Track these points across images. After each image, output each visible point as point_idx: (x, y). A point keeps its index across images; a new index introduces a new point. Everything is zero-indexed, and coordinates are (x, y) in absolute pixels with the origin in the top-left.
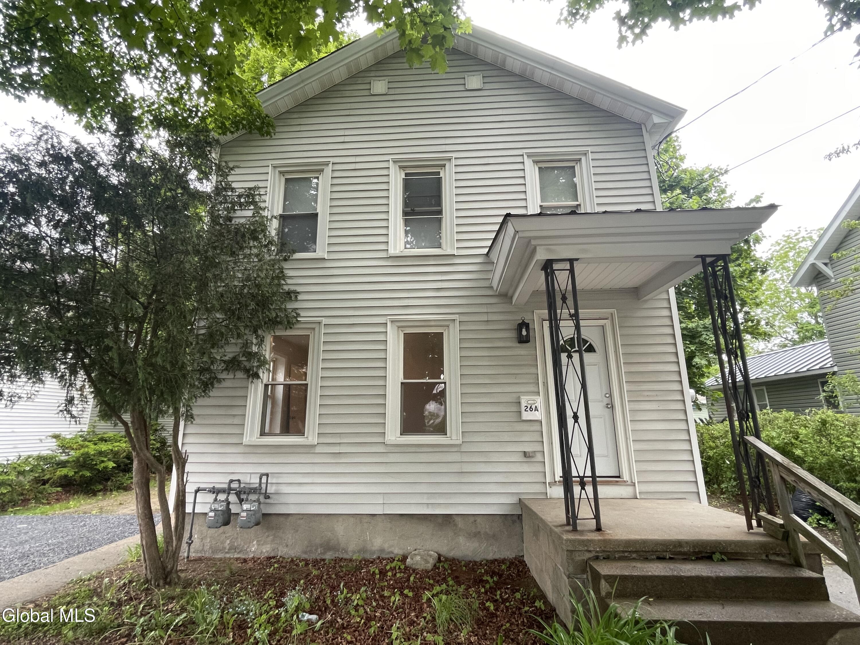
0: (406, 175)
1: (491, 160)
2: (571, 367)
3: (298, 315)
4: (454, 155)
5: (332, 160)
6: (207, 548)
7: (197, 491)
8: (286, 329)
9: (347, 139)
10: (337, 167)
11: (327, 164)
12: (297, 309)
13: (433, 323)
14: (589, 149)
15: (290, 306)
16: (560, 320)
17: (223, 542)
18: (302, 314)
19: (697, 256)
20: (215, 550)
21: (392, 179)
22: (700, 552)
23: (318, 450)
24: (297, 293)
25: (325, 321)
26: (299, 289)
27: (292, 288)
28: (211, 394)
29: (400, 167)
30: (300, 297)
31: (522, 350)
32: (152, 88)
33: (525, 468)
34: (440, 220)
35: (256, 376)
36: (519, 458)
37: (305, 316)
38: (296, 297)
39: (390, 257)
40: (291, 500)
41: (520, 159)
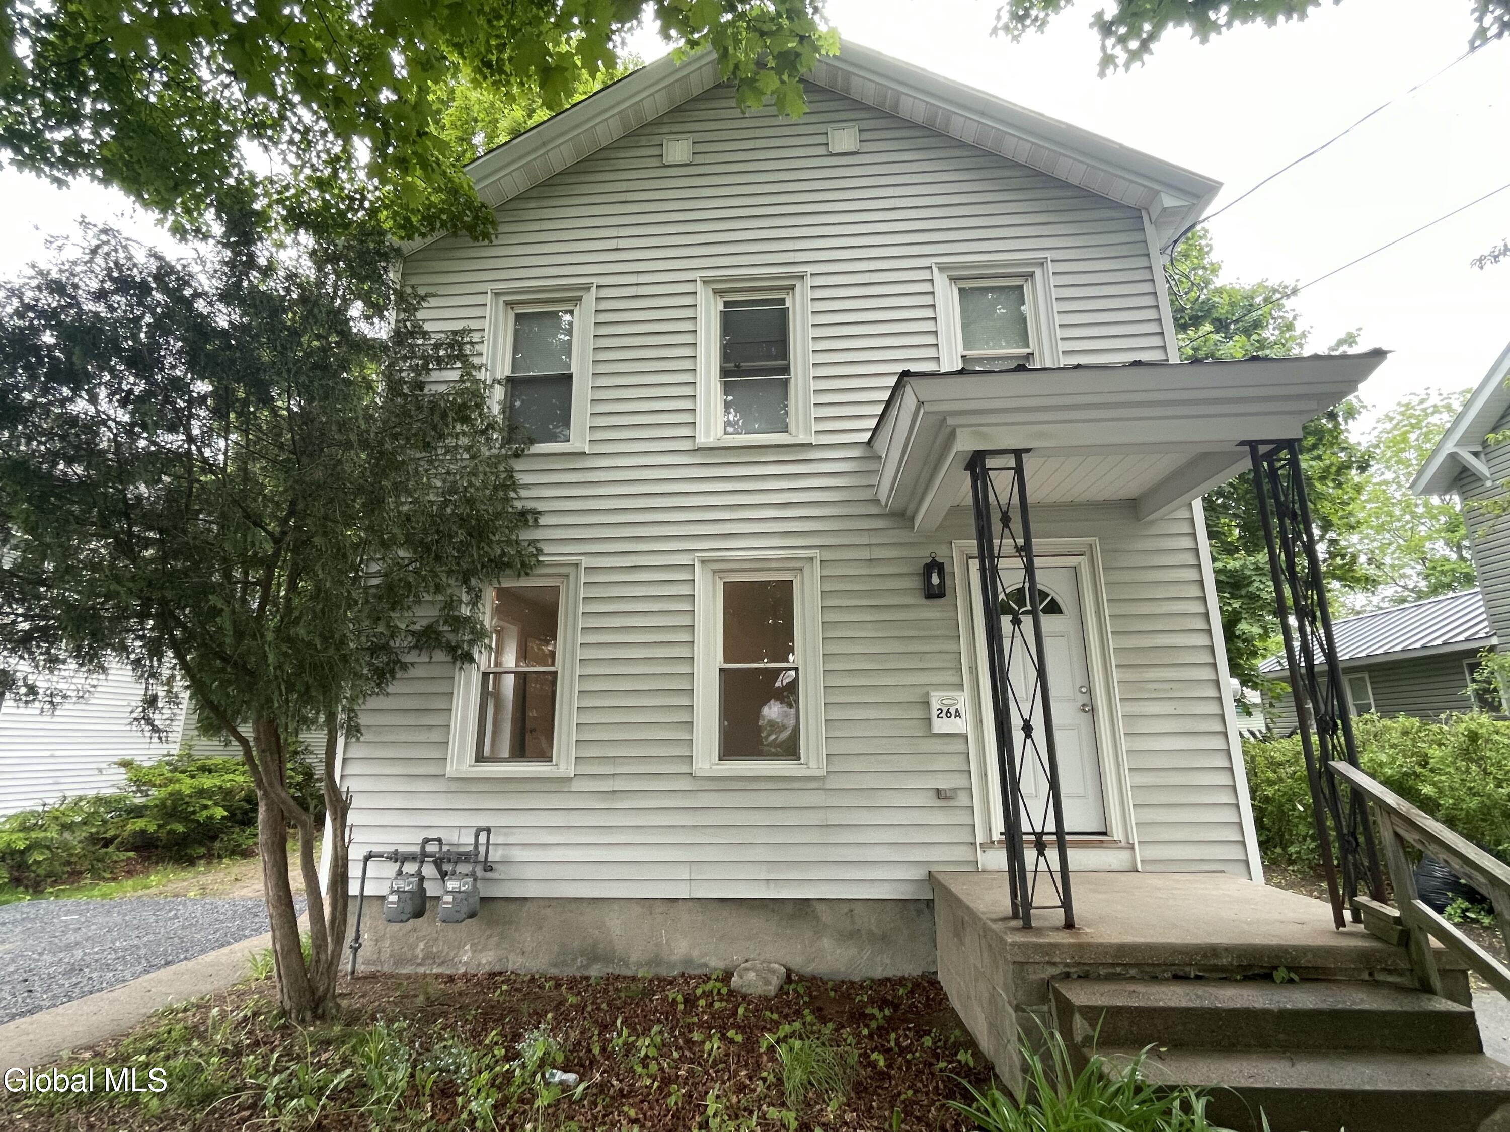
0: (726, 304)
1: (875, 277)
2: (1018, 640)
3: (540, 551)
4: (810, 269)
5: (596, 280)
6: (385, 956)
7: (367, 859)
8: (519, 575)
9: (622, 244)
10: (605, 293)
11: (587, 288)
12: (538, 541)
13: (774, 565)
14: (1049, 255)
15: (526, 535)
16: (998, 557)
17: (413, 947)
18: (547, 549)
19: (1242, 443)
20: (400, 961)
21: (701, 313)
22: (1250, 967)
23: (576, 786)
24: (537, 513)
25: (586, 562)
26: (540, 506)
27: (530, 505)
28: (390, 689)
29: (716, 292)
30: (542, 521)
31: (932, 611)
32: (285, 160)
33: (940, 818)
34: (785, 384)
35: (468, 658)
36: (928, 800)
37: (552, 554)
38: (536, 520)
39: (699, 449)
40: (530, 873)
41: (926, 275)
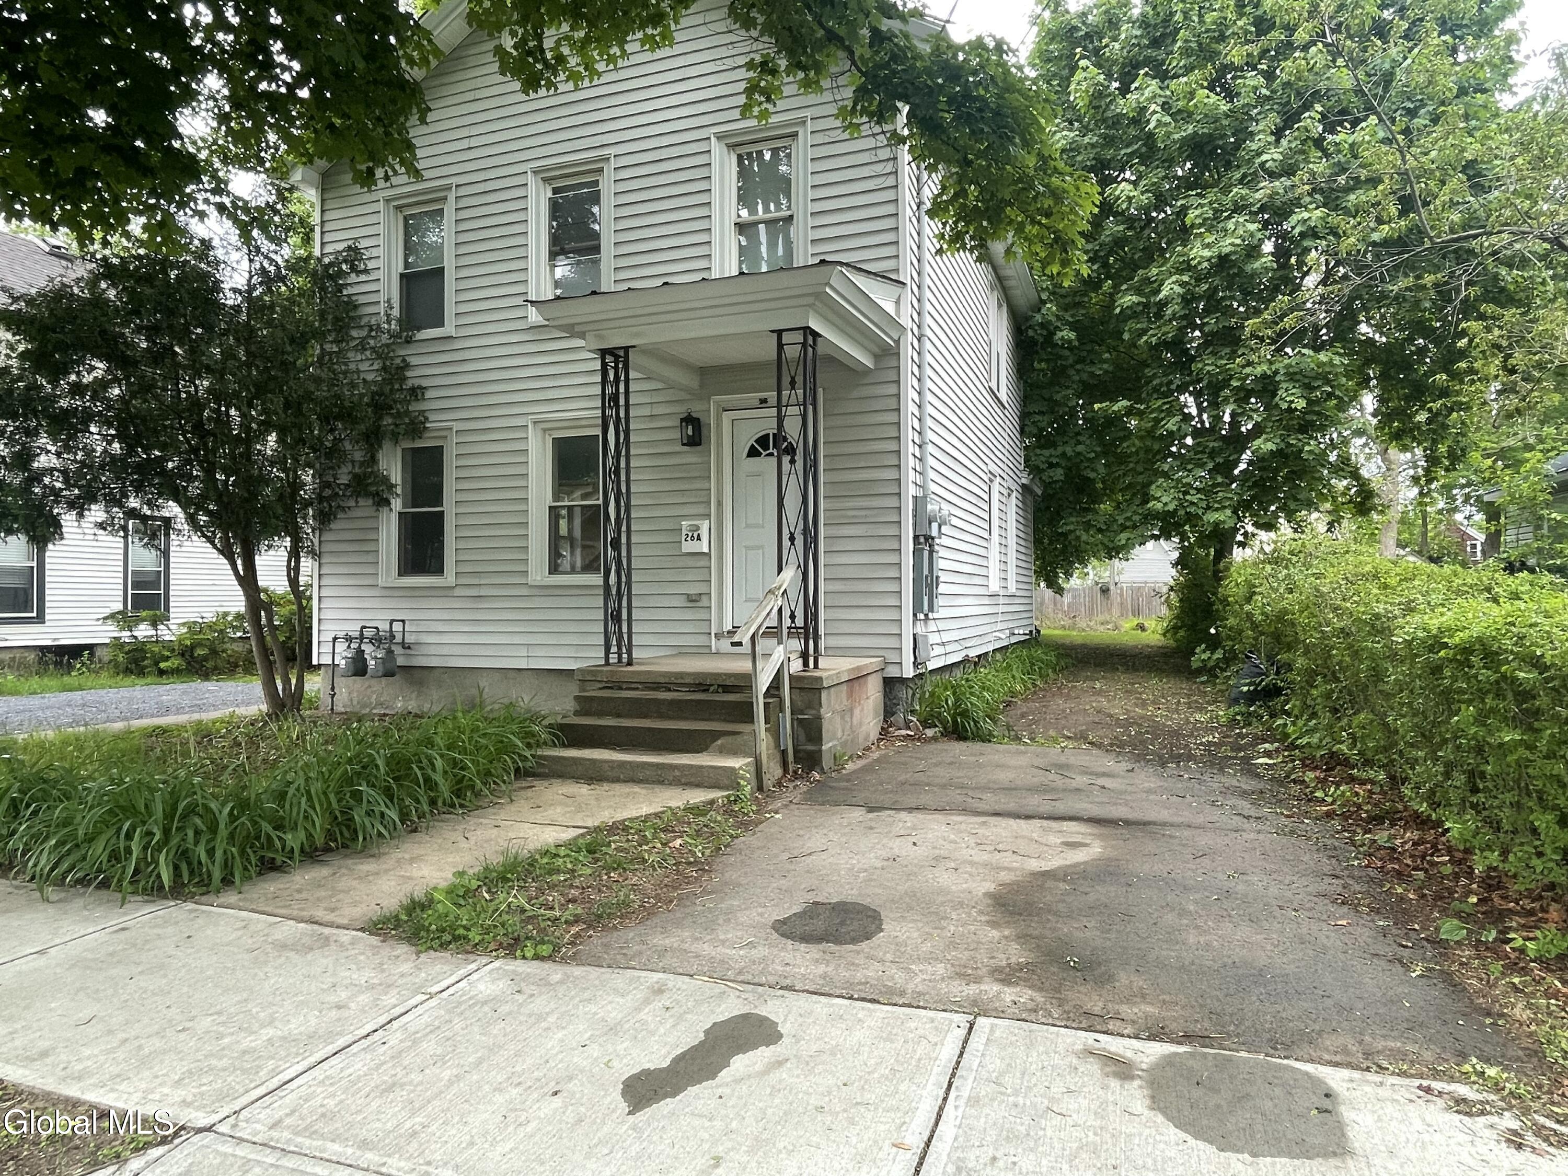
0: (555, 191)
1: (665, 154)
3: (426, 419)
4: (612, 151)
5: (454, 180)
6: (355, 703)
7: (335, 639)
8: (413, 439)
9: (474, 142)
10: (463, 191)
11: (448, 188)
12: (424, 411)
13: (584, 423)
14: (808, 113)
15: (414, 407)
17: (369, 698)
18: (432, 417)
21: (531, 203)
22: (700, 684)
23: (457, 592)
24: (423, 389)
25: (456, 426)
26: (425, 383)
27: (417, 382)
28: (332, 526)
29: (545, 180)
30: (428, 394)
32: (207, 124)
33: (688, 615)
34: (597, 262)
35: (388, 503)
36: (680, 602)
37: (435, 422)
38: (423, 394)
40: (433, 650)
41: (703, 147)
